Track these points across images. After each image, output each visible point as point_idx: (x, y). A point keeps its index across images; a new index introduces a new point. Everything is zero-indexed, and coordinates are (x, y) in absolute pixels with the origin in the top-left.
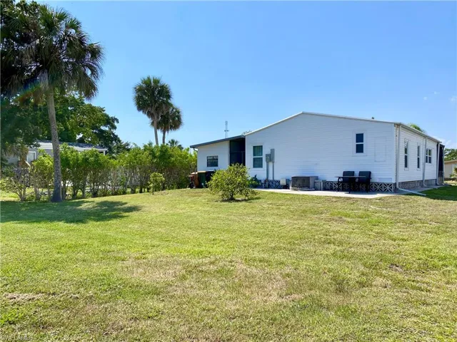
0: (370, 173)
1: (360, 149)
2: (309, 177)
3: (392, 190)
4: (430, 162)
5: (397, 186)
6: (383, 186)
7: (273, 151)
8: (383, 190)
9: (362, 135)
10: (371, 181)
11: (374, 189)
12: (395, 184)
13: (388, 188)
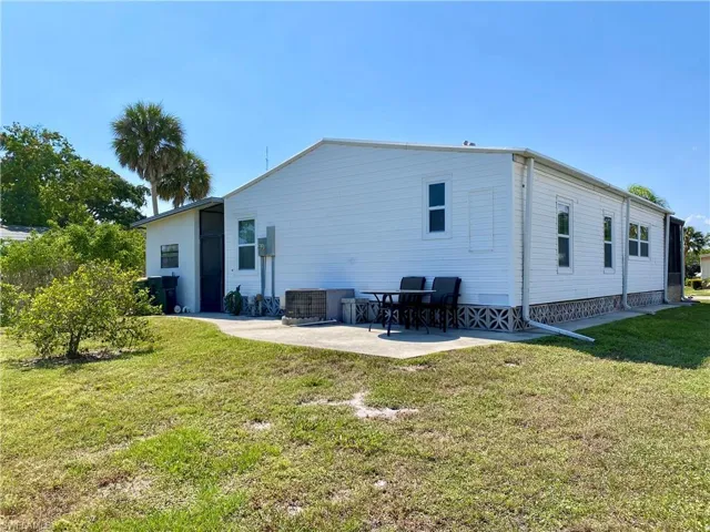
0: (458, 281)
1: (437, 222)
2: (324, 292)
3: (510, 324)
4: (645, 253)
5: (527, 314)
6: (488, 313)
7: (271, 230)
8: (488, 324)
9: (442, 186)
10: (462, 300)
11: (467, 322)
12: (519, 310)
13: (499, 319)
